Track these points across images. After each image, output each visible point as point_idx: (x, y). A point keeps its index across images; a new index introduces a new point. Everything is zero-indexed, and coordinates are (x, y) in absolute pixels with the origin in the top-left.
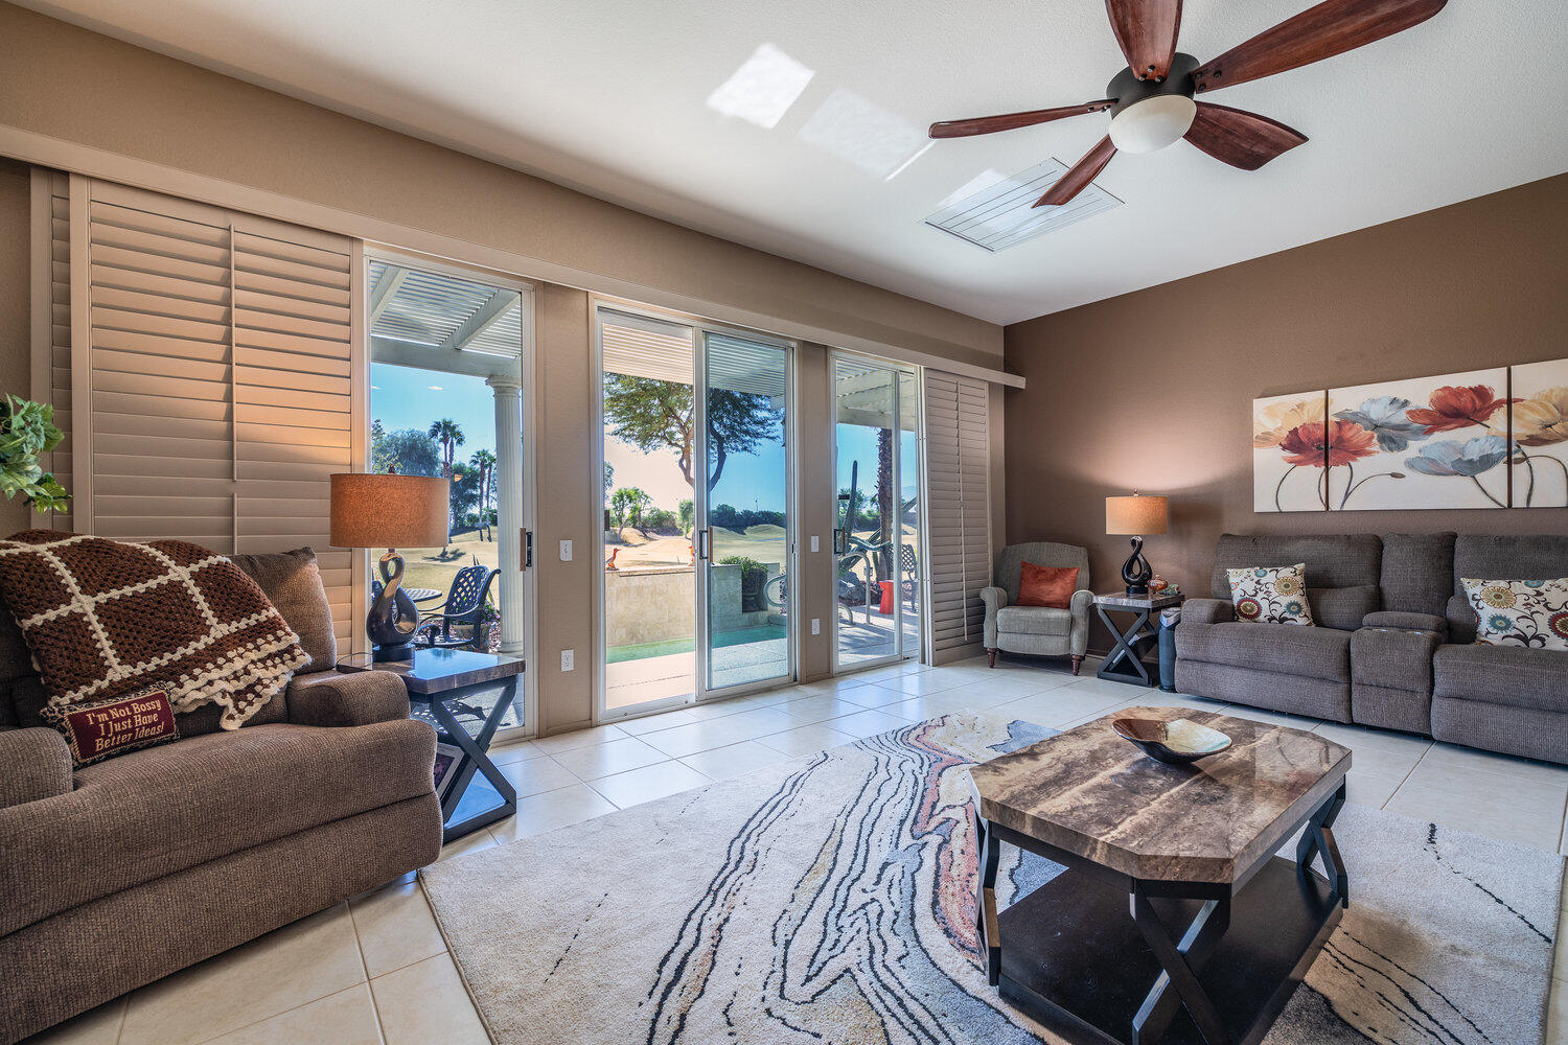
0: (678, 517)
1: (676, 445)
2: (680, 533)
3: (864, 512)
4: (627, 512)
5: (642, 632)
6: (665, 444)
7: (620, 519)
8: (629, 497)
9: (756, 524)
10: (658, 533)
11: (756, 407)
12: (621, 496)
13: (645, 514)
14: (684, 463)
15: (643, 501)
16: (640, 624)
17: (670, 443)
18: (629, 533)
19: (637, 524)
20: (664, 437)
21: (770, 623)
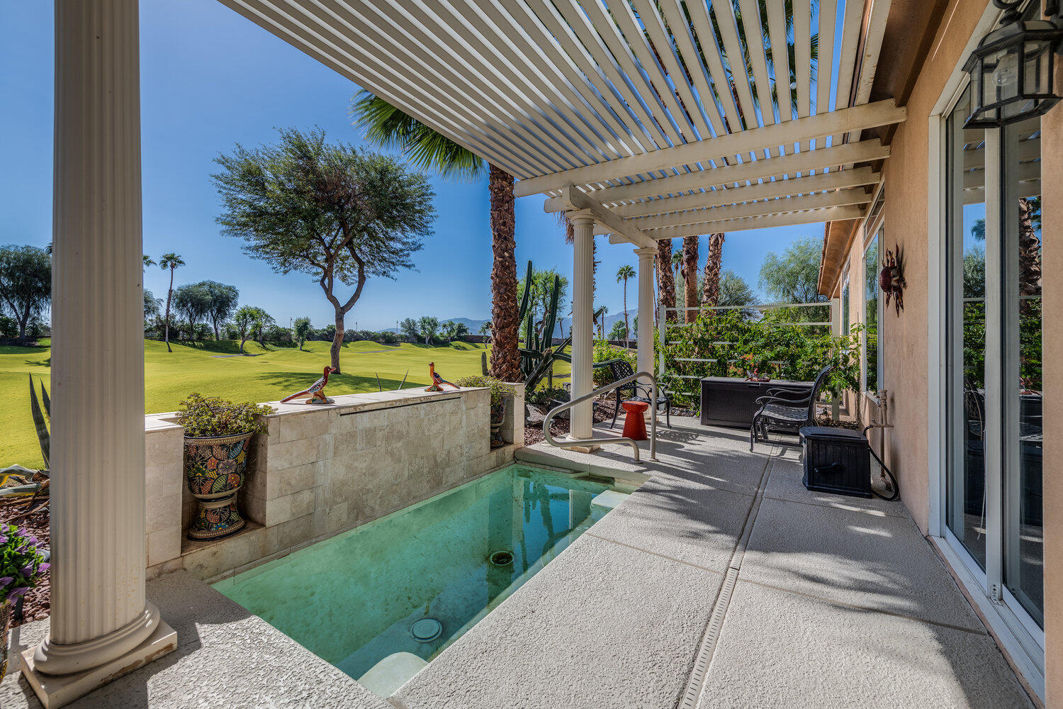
0: (294, 334)
1: (318, 265)
2: (295, 346)
3: (438, 334)
4: (249, 328)
5: (371, 503)
6: (307, 263)
7: (243, 333)
8: (251, 315)
9: (358, 340)
10: (275, 345)
11: (392, 239)
12: (245, 315)
13: (265, 330)
14: (326, 282)
15: (264, 320)
16: (368, 491)
17: (313, 263)
18: (250, 345)
19: (258, 338)
20: (307, 257)
21: (515, 458)
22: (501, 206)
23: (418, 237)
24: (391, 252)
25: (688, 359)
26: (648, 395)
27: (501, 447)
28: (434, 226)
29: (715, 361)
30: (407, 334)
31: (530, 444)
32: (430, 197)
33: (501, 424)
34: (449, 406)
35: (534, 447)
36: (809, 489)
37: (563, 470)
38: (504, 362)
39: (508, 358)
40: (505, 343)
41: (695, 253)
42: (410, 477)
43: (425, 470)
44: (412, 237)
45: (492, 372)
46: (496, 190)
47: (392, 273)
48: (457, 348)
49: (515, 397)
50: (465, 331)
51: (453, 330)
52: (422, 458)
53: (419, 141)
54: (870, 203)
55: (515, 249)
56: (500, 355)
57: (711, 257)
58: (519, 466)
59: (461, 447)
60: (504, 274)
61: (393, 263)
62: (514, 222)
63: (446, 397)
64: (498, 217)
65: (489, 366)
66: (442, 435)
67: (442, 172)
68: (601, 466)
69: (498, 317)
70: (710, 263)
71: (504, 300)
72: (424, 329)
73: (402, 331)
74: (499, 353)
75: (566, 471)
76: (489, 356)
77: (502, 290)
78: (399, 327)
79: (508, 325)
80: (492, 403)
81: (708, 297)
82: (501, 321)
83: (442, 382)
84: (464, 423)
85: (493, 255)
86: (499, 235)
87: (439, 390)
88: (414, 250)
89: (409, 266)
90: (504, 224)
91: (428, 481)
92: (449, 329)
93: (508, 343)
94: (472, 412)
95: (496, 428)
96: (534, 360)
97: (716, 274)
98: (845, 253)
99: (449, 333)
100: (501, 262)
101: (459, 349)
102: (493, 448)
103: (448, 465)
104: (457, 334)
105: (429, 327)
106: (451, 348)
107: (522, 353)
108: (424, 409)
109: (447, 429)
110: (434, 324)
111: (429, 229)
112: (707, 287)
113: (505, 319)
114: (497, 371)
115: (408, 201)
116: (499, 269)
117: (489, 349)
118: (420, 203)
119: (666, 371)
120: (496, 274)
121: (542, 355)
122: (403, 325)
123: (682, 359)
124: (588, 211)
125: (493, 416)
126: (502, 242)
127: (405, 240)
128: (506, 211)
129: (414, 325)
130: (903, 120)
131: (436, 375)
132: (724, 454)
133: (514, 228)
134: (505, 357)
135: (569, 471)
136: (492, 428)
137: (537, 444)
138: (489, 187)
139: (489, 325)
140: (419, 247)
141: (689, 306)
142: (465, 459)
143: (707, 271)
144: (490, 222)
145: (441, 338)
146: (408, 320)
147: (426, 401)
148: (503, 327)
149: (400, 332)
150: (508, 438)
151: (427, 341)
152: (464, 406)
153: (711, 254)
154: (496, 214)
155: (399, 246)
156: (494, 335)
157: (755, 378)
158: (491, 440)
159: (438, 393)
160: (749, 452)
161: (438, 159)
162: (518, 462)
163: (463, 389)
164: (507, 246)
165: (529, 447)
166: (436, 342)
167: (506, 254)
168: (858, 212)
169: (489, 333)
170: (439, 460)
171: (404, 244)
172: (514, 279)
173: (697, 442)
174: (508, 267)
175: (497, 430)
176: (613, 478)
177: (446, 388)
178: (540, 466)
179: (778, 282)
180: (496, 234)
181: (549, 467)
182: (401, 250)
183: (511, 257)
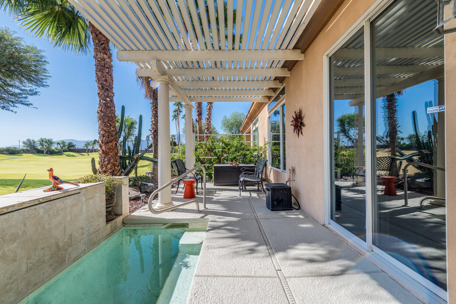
3: (53, 148)
11: (10, 86)
21: (124, 224)
22: (103, 70)
23: (34, 87)
24: (10, 94)
25: (205, 157)
26: (194, 175)
27: (114, 219)
28: (48, 82)
29: (216, 157)
30: (28, 148)
31: (132, 212)
32: (44, 63)
33: (113, 204)
34: (69, 201)
35: (136, 213)
36: (272, 210)
37: (157, 225)
38: (109, 164)
39: (112, 161)
40: (109, 152)
41: (201, 112)
42: (28, 270)
43: (46, 258)
44: (29, 86)
45: (100, 170)
46: (99, 59)
47: (11, 108)
48: (68, 155)
49: (123, 185)
50: (74, 146)
51: (64, 146)
52: (43, 249)
53: (33, 14)
54: (273, 96)
55: (114, 97)
56: (106, 159)
57: (208, 114)
58: (126, 228)
59: (82, 229)
60: (107, 111)
61: (12, 102)
62: (113, 81)
63: (67, 194)
64: (101, 76)
65: (98, 166)
66: (63, 225)
67: (54, 42)
68: (181, 218)
69: (104, 137)
70: (207, 117)
71: (108, 127)
72: (42, 145)
73: (24, 146)
74: (105, 158)
75: (159, 225)
76: (97, 160)
77: (106, 121)
78: (22, 144)
79: (111, 142)
80: (106, 192)
81: (207, 131)
82: (106, 139)
83: (62, 182)
84: (84, 211)
85: (98, 99)
86: (102, 87)
87: (59, 189)
88: (32, 95)
89: (28, 105)
90: (106, 81)
91: (51, 265)
92: (62, 145)
93: (111, 152)
94: (91, 201)
95: (110, 207)
96: (127, 161)
97: (210, 122)
98: (256, 116)
99: (62, 148)
100: (105, 103)
101: (69, 156)
102: (108, 221)
103: (70, 245)
104: (68, 148)
105: (46, 144)
106: (64, 156)
107: (121, 157)
108: (43, 208)
109: (69, 218)
110: (50, 142)
111: (44, 83)
112: (207, 127)
113: (108, 138)
114: (104, 169)
115: (24, 63)
116: (103, 107)
117: (96, 156)
118: (36, 66)
119: (196, 163)
120: (101, 111)
121: (134, 158)
122: (24, 143)
123: (203, 157)
124: (166, 77)
125: (107, 200)
126: (105, 91)
127: (23, 88)
128: (107, 73)
129: (34, 143)
130: (302, 59)
131: (55, 178)
132: (231, 199)
133: (113, 84)
134: (109, 160)
135: (161, 225)
136: (107, 208)
137: (137, 211)
138: (94, 56)
139: (95, 142)
140: (36, 93)
141: (199, 134)
142: (85, 236)
143: (206, 120)
144: (95, 78)
145: (56, 150)
146: (29, 140)
147: (45, 200)
148: (107, 143)
149: (22, 146)
150: (118, 212)
151: (45, 152)
152: (83, 198)
153: (207, 113)
154: (99, 74)
155: (17, 91)
156: (101, 147)
157: (234, 164)
158: (106, 216)
159: (58, 192)
160: (239, 196)
161: (50, 33)
162: (126, 225)
163: (82, 185)
164: (108, 94)
165: (133, 214)
166: (51, 153)
167: (108, 99)
168: (267, 100)
169: (97, 147)
170: (61, 244)
171: (21, 90)
172: (114, 114)
173: (217, 195)
174: (110, 107)
175: (110, 209)
176: (188, 224)
177: (65, 186)
178: (142, 225)
179: (227, 127)
180: (100, 86)
181: (148, 225)
182: (19, 94)
183: (112, 101)
